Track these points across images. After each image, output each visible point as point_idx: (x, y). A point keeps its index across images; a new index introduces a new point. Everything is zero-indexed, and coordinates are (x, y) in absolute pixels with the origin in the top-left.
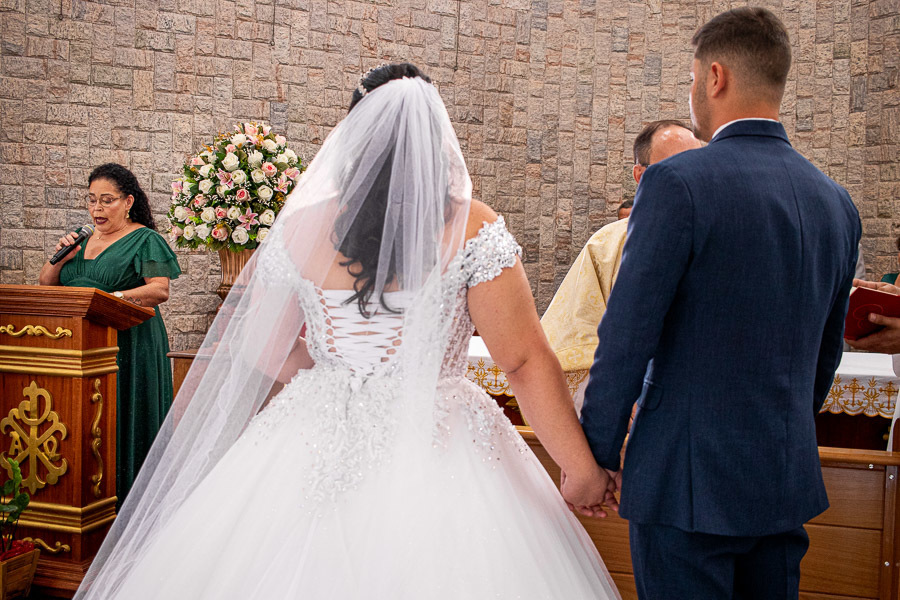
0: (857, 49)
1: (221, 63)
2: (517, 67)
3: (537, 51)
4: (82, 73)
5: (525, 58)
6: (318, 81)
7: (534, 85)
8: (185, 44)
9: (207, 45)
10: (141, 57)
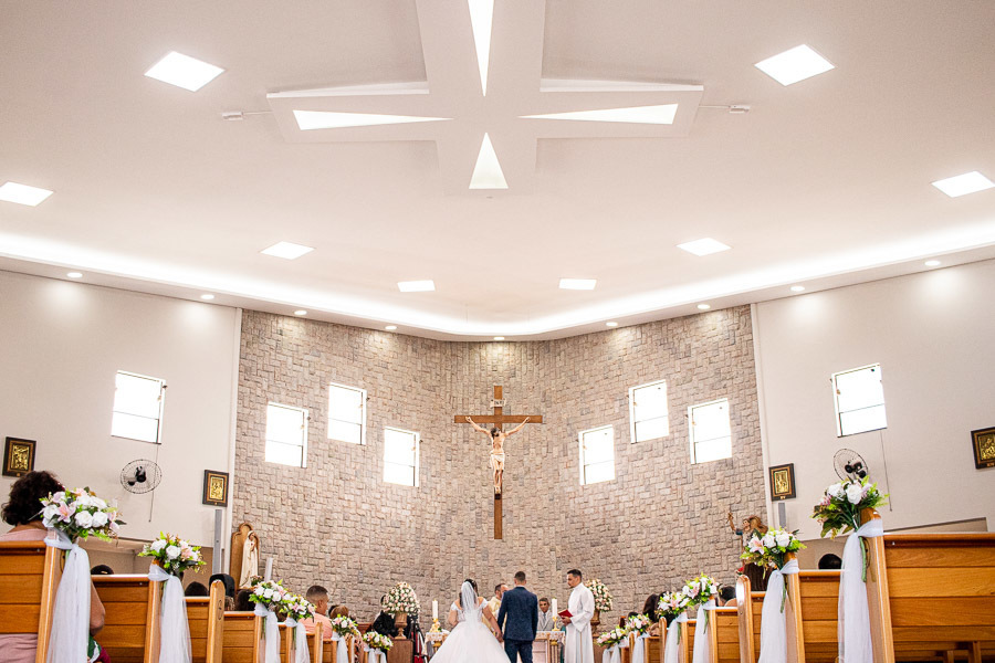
0: (558, 548)
1: (344, 556)
2: (435, 554)
3: (443, 548)
4: (305, 561)
5: (438, 551)
6: (372, 562)
7: (442, 561)
8: (334, 550)
9: (340, 551)
10: (321, 555)
